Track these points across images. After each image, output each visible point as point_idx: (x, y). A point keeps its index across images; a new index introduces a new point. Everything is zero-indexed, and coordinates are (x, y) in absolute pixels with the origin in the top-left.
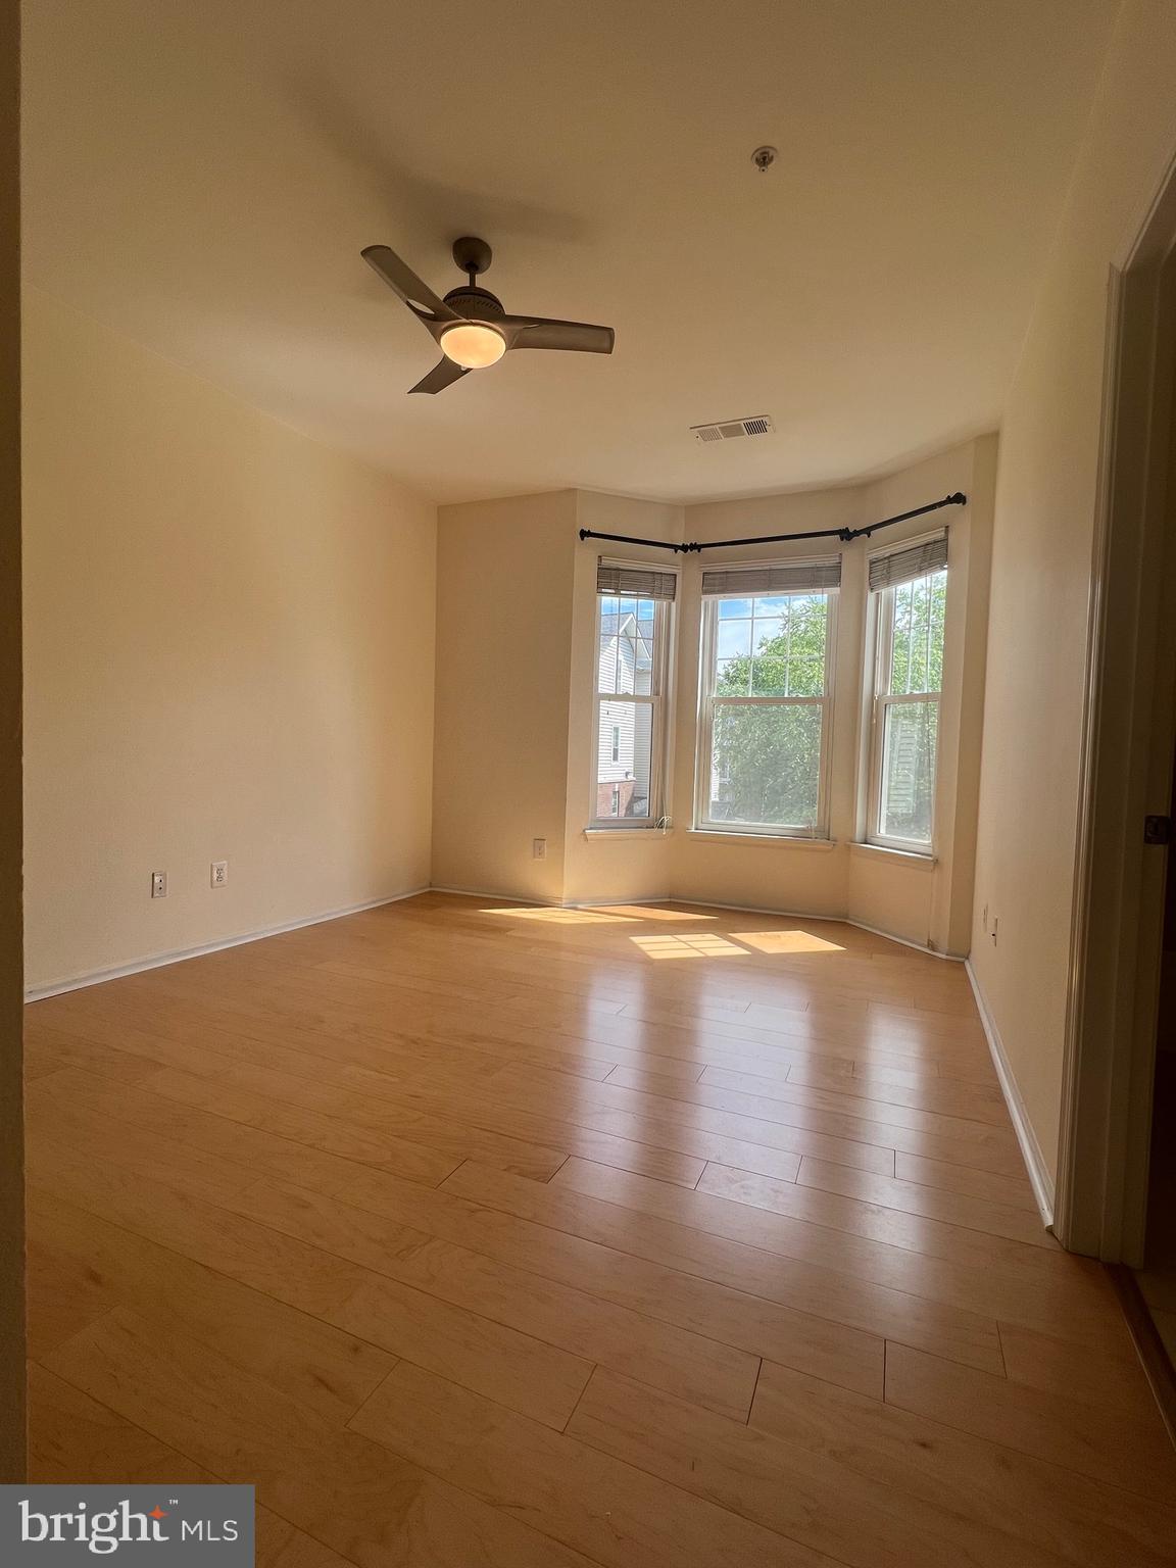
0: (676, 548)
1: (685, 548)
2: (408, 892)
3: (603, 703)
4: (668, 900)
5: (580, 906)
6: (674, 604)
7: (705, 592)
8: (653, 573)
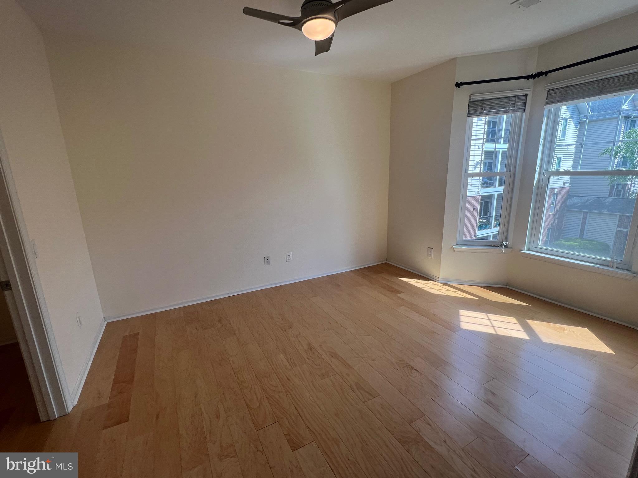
0: (528, 77)
1: (533, 76)
2: (374, 263)
3: (470, 178)
4: (505, 287)
5: (449, 283)
6: (524, 114)
7: (547, 103)
8: (509, 97)
